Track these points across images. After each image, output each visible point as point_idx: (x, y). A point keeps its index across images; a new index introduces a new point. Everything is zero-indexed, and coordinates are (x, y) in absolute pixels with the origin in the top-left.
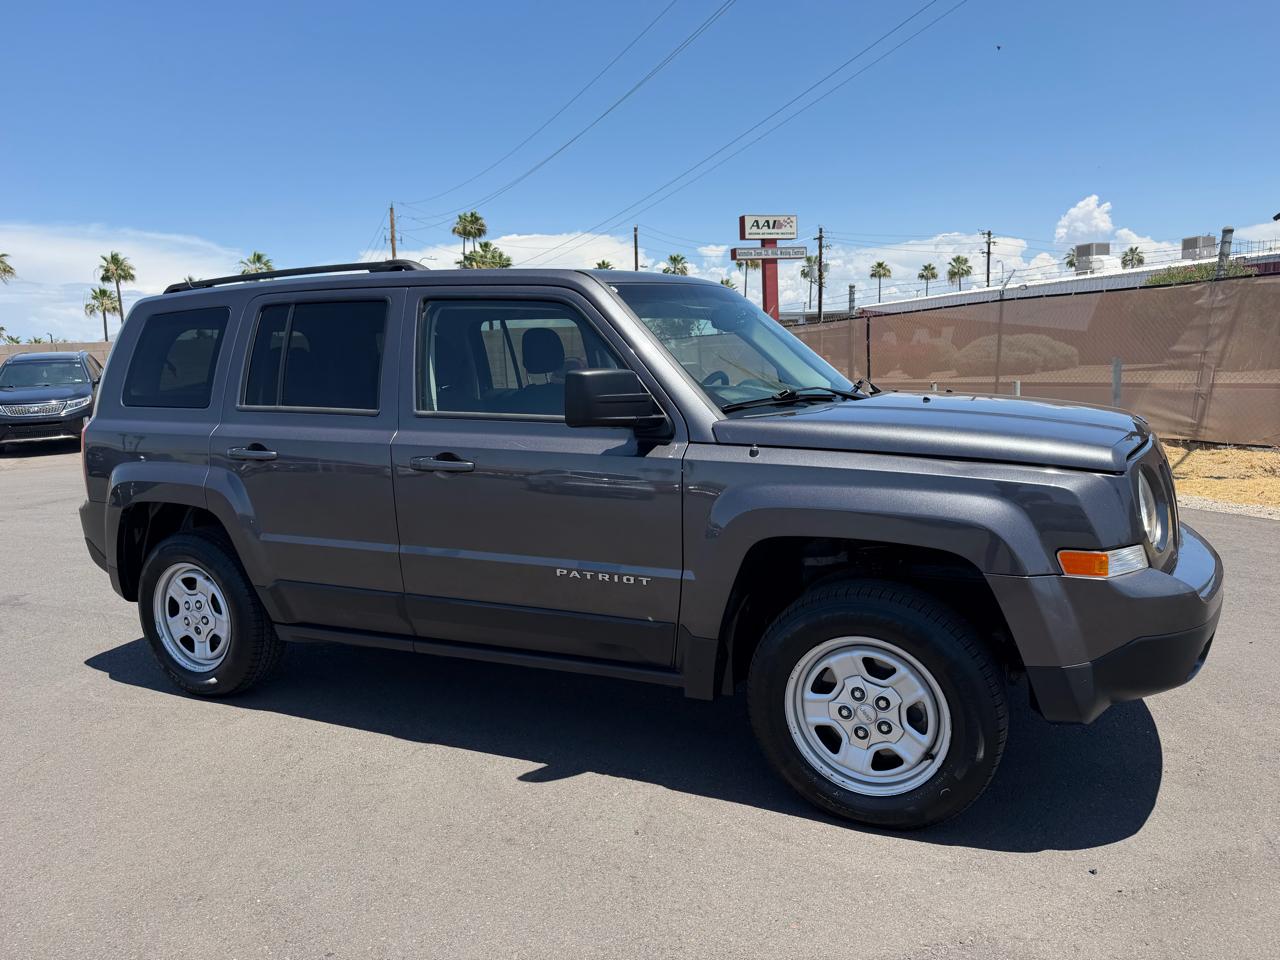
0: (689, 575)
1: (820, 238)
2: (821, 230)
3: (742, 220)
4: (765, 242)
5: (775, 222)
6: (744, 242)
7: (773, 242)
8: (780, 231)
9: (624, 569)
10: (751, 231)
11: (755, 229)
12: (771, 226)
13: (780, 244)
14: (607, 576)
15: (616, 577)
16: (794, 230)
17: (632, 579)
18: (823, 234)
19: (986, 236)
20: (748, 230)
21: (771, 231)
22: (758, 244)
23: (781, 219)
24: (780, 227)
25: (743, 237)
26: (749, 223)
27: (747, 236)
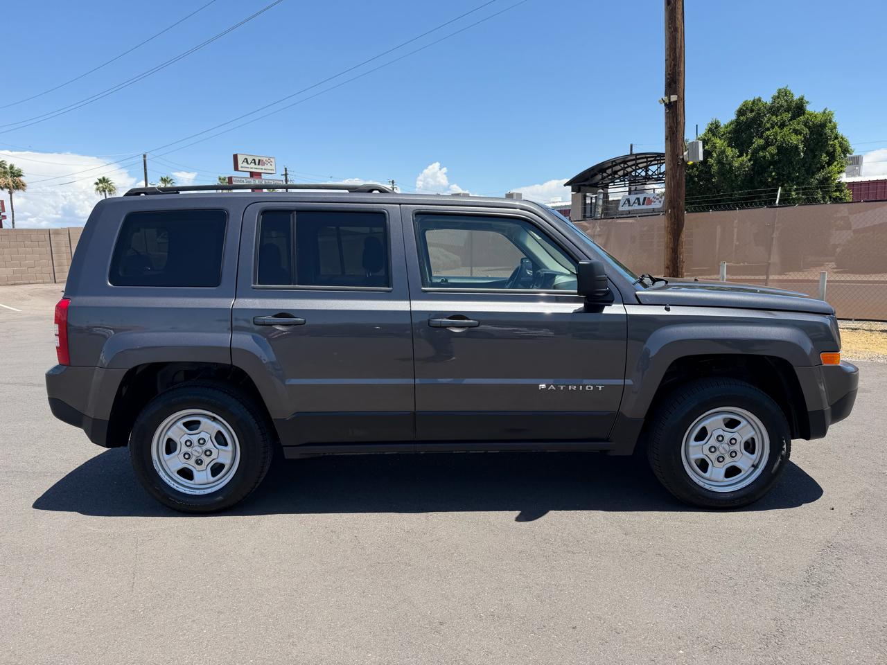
0: (628, 382)
1: (286, 175)
2: (286, 169)
3: (235, 157)
4: (252, 174)
5: (259, 160)
6: (237, 172)
7: (259, 174)
8: (263, 167)
9: (585, 382)
10: (242, 165)
11: (245, 164)
12: (257, 162)
13: (264, 176)
14: (575, 387)
15: (581, 387)
16: (273, 167)
17: (592, 388)
18: (288, 172)
19: (391, 183)
20: (240, 165)
21: (257, 166)
22: (248, 175)
23: (264, 159)
24: (264, 164)
25: (236, 168)
26: (240, 159)
27: (240, 169)
